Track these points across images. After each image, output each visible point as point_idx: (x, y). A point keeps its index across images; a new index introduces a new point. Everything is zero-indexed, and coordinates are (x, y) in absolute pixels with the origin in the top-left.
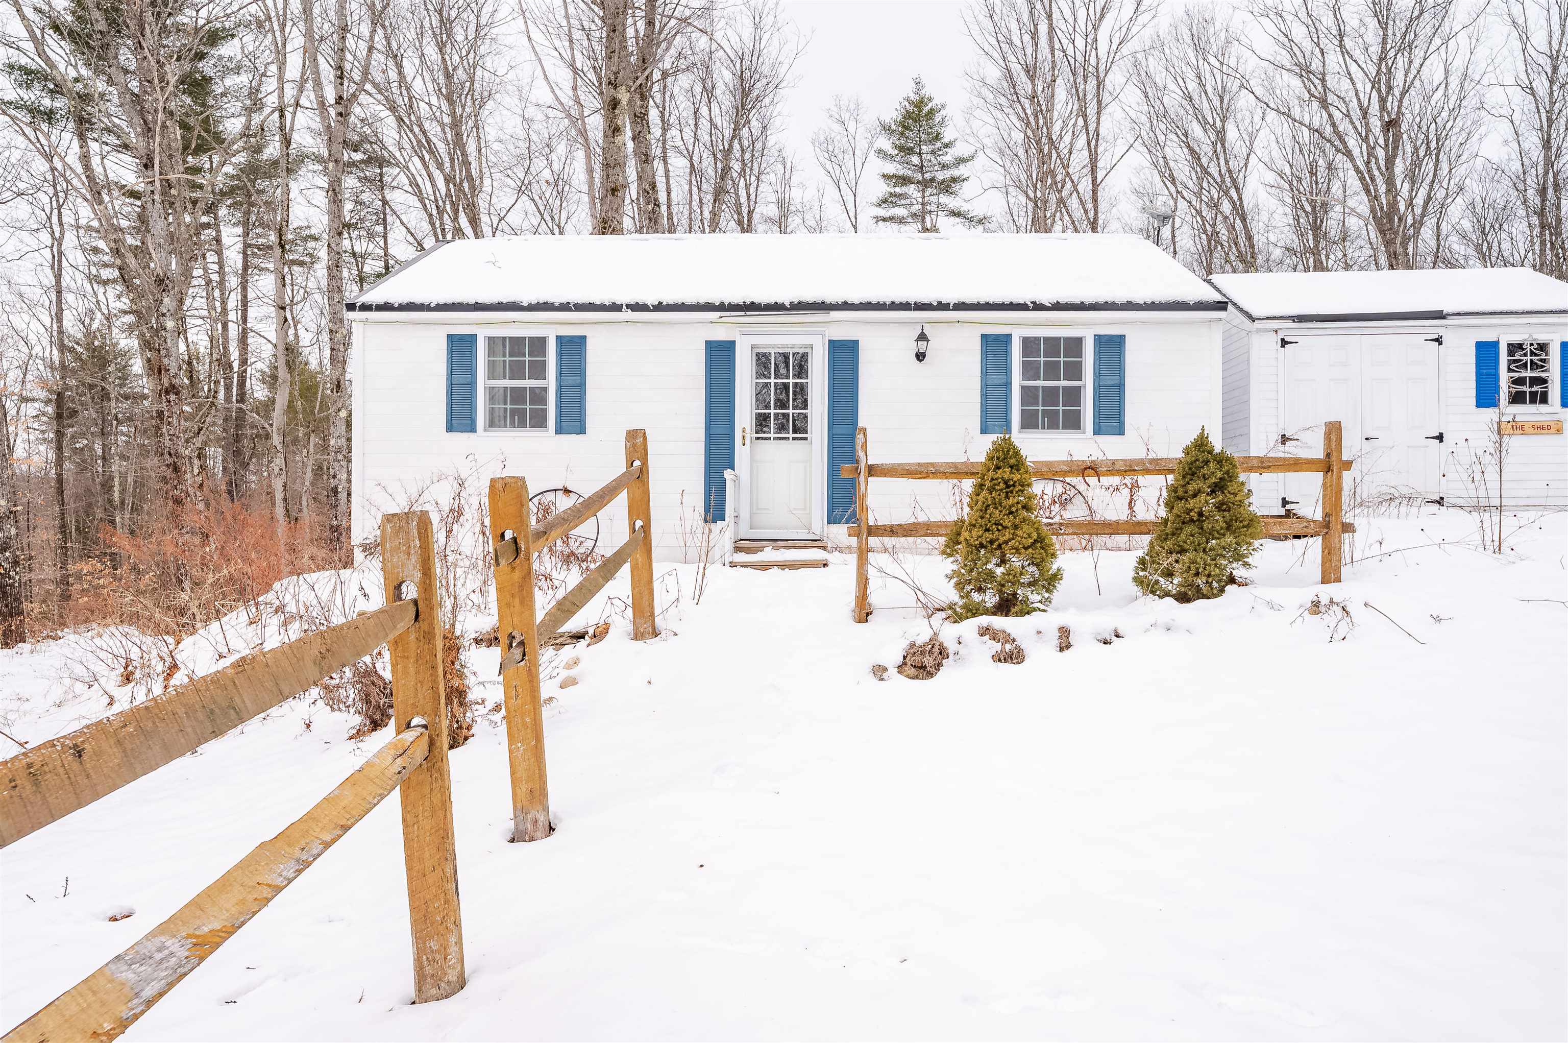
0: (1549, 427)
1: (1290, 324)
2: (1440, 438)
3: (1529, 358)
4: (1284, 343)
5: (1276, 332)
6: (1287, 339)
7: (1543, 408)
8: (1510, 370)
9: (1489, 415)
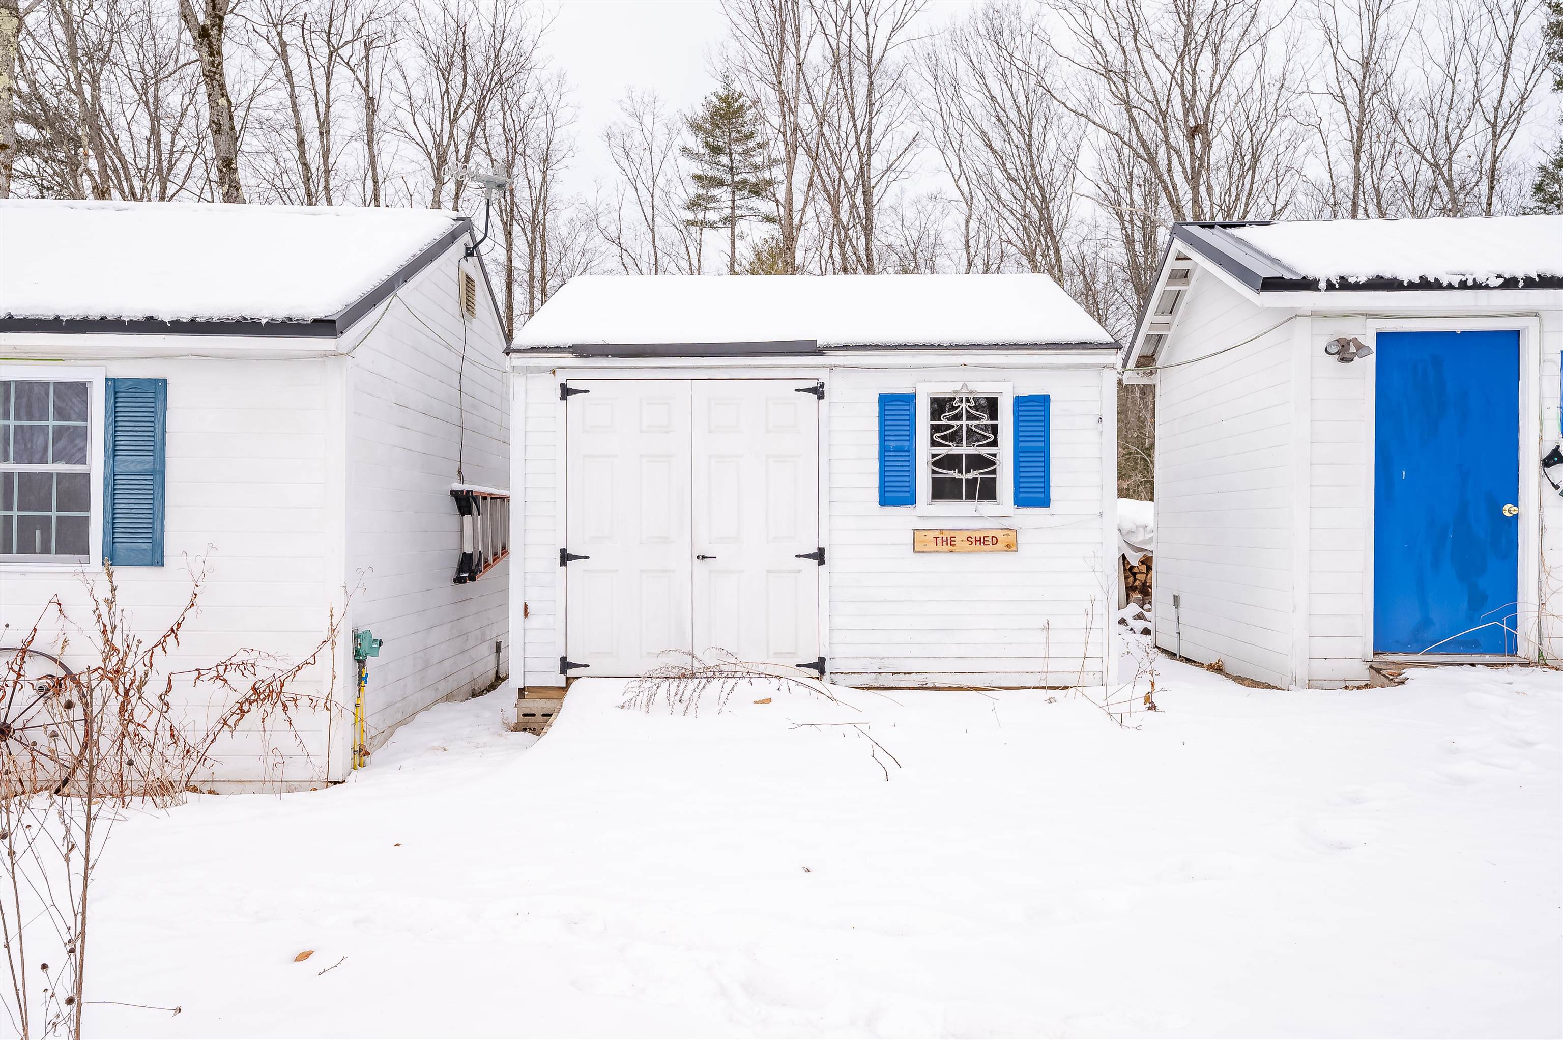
0: (995, 541)
1: (570, 360)
2: (819, 556)
3: (964, 422)
4: (566, 392)
5: (554, 372)
6: (571, 385)
7: (986, 507)
8: (934, 444)
9: (900, 516)
